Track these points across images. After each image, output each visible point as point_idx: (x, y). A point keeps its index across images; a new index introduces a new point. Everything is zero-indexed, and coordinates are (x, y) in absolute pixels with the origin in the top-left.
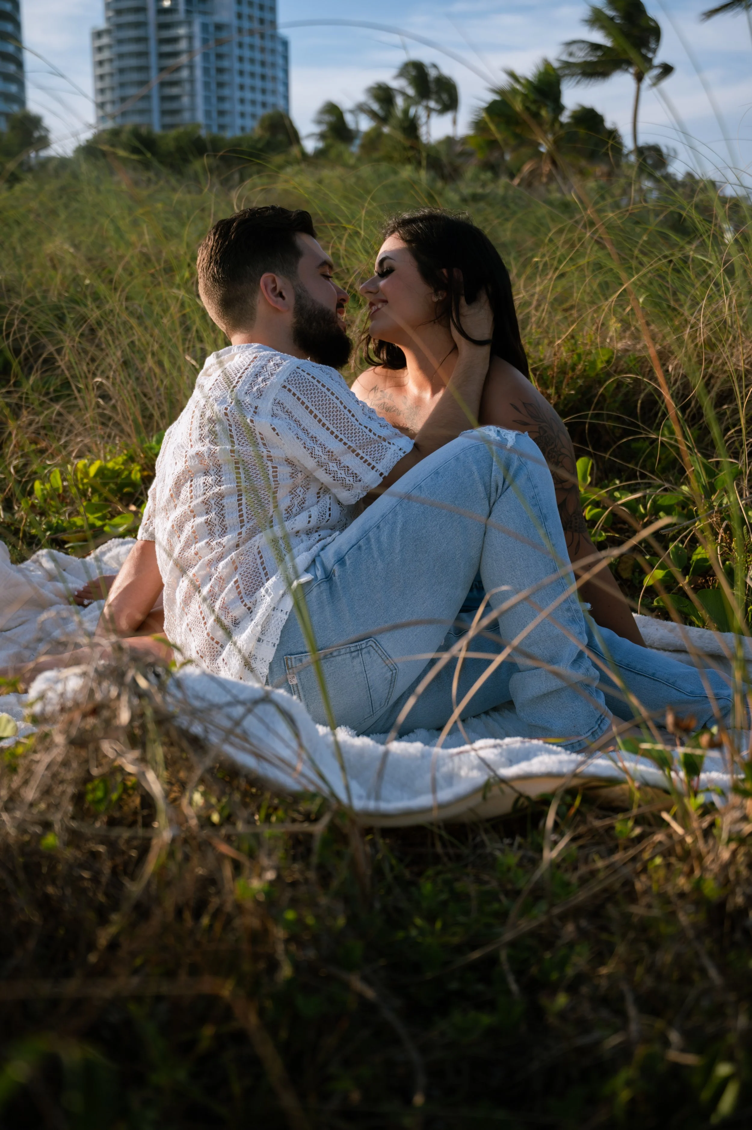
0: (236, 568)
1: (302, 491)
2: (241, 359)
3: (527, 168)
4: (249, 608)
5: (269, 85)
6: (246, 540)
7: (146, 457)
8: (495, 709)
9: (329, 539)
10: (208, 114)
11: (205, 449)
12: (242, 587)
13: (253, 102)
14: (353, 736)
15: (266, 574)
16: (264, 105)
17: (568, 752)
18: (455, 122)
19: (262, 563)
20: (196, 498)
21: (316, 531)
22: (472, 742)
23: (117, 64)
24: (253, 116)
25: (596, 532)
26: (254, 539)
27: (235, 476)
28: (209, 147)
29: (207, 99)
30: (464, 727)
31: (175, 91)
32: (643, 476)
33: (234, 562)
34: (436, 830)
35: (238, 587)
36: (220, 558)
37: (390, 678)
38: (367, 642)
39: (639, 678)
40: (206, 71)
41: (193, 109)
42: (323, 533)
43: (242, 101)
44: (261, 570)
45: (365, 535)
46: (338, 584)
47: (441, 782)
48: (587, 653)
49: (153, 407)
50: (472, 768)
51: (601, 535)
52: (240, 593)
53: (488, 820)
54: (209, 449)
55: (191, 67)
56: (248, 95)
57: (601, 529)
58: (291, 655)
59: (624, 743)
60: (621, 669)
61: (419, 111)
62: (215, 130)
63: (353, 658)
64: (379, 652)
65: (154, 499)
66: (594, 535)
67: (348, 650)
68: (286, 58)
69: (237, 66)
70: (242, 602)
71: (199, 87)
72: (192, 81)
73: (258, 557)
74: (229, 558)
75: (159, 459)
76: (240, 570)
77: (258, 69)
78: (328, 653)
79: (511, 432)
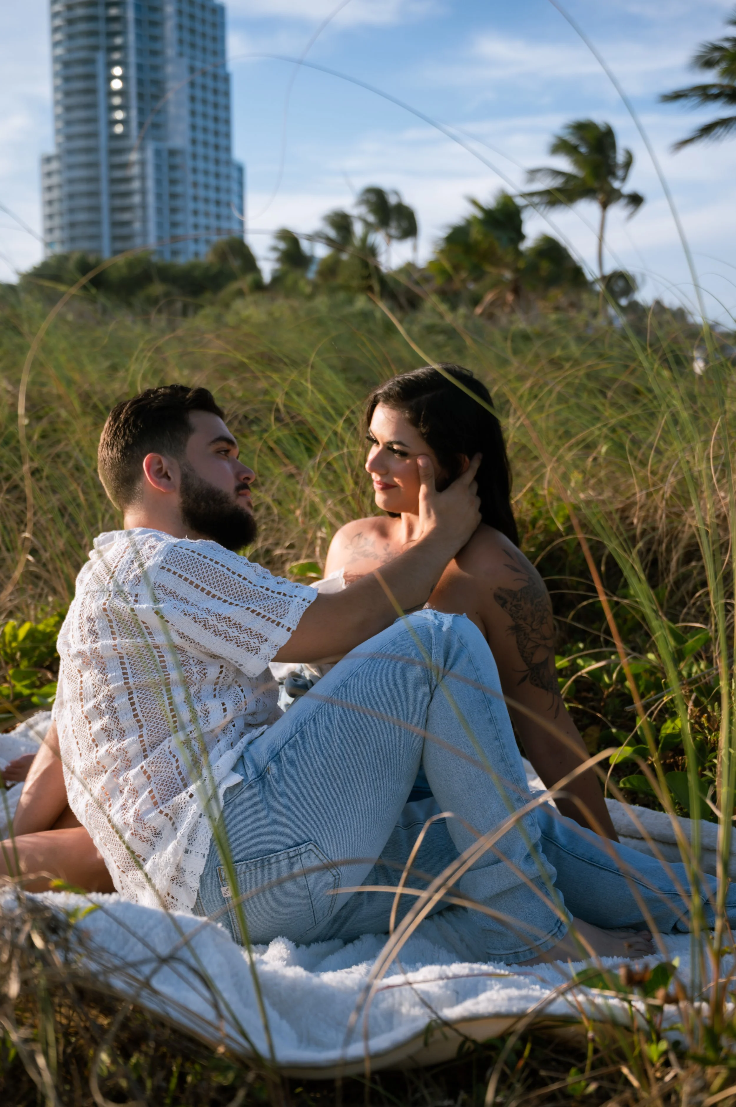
3: (489, 297)
5: (224, 211)
10: (160, 239)
12: (157, 796)
13: (207, 228)
16: (219, 231)
18: (415, 248)
23: (66, 189)
24: (208, 242)
26: (163, 743)
29: (160, 225)
31: (126, 216)
35: (153, 797)
37: (332, 885)
38: (306, 846)
40: (159, 196)
41: (144, 234)
43: (196, 227)
44: (176, 776)
46: (273, 783)
50: (414, 1005)
52: (155, 802)
53: (429, 1067)
55: (143, 192)
56: (202, 221)
61: (378, 238)
62: (167, 256)
63: (292, 864)
64: (320, 856)
67: (286, 855)
68: (241, 184)
69: (190, 191)
71: (151, 212)
72: (144, 207)
77: (212, 195)
78: (265, 860)
79: (448, 615)
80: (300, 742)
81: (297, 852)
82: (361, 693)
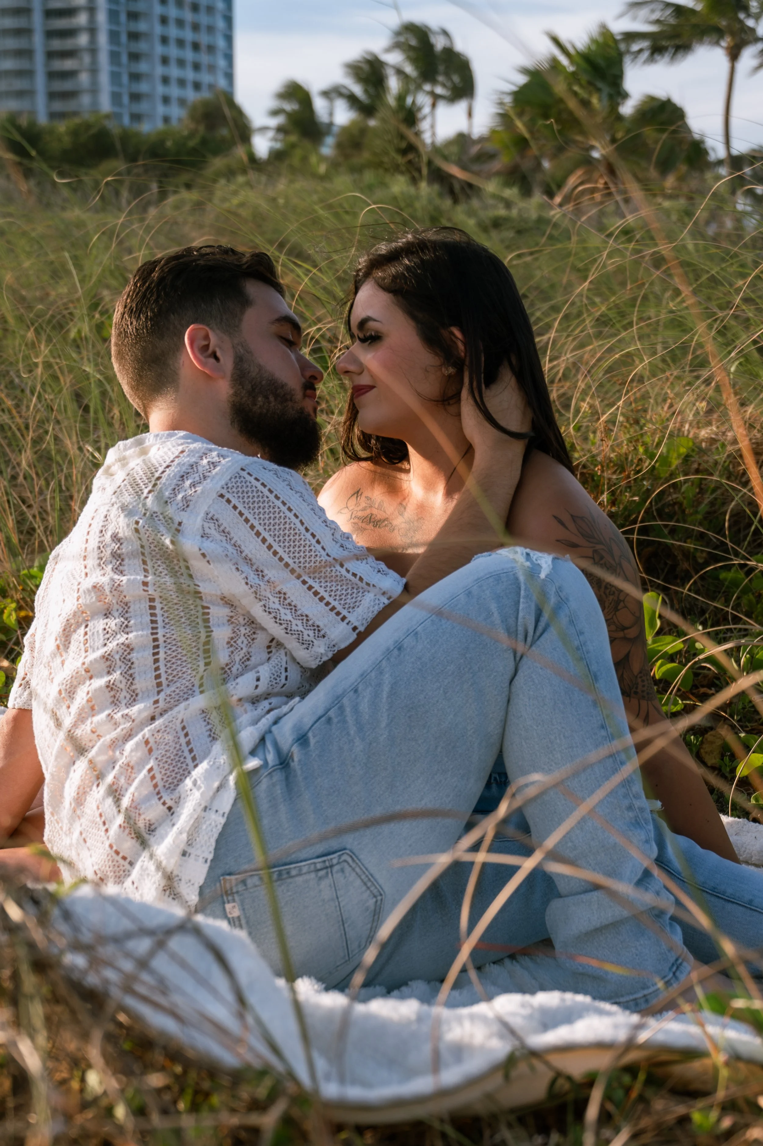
0: (150, 751)
1: (246, 642)
2: (161, 452)
4: (170, 808)
5: (204, 58)
6: (165, 712)
7: (23, 590)
8: (525, 952)
9: (285, 709)
10: (116, 97)
11: (104, 580)
12: (158, 777)
13: (182, 83)
14: (318, 992)
15: (194, 759)
16: (197, 86)
17: (627, 1012)
18: (470, 112)
19: (188, 743)
20: (94, 651)
21: (266, 699)
22: (489, 998)
24: (182, 102)
25: (668, 699)
26: (176, 709)
27: (148, 618)
28: (118, 146)
29: (115, 77)
30: (480, 978)
31: (68, 64)
32: (736, 620)
33: (147, 742)
34: (437, 1125)
35: (153, 778)
36: (128, 736)
37: (372, 908)
38: (340, 856)
39: (729, 906)
40: (114, 36)
41: (94, 90)
42: (274, 700)
43: (166, 80)
44: (186, 753)
45: (337, 701)
46: (299, 772)
47: (445, 1055)
48: (656, 871)
49: (34, 516)
51: (676, 704)
52: (155, 786)
53: (512, 1111)
54: (112, 580)
55: (92, 30)
56: (174, 72)
57: (676, 695)
58: (230, 874)
59: (709, 998)
60: (705, 894)
62: (126, 120)
63: (320, 878)
64: (358, 870)
65: (32, 650)
66: (666, 704)
67: (312, 867)
68: (229, 20)
69: (158, 29)
70: (160, 799)
71: (103, 58)
72: (93, 51)
73: (182, 734)
74: (140, 736)
75: (40, 592)
76: (155, 754)
77: (188, 35)
78: (284, 872)
79: (546, 555)
80: (335, 720)
81: (327, 864)
82: (420, 658)
